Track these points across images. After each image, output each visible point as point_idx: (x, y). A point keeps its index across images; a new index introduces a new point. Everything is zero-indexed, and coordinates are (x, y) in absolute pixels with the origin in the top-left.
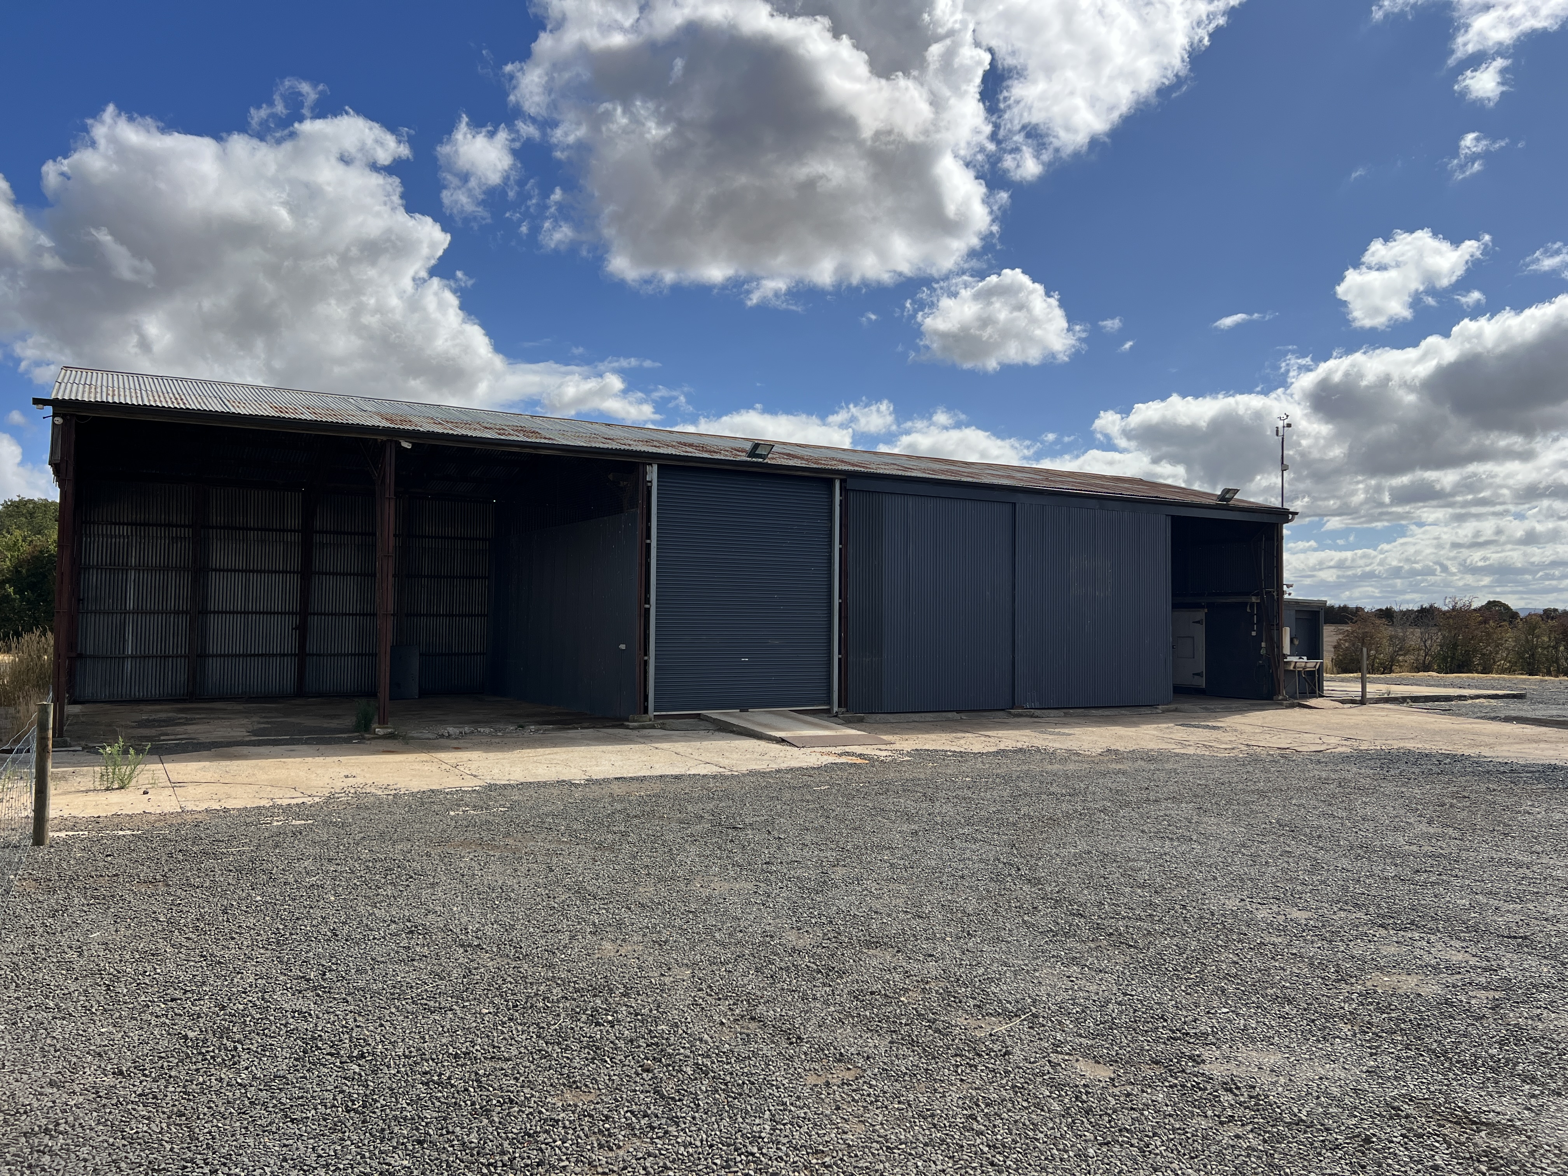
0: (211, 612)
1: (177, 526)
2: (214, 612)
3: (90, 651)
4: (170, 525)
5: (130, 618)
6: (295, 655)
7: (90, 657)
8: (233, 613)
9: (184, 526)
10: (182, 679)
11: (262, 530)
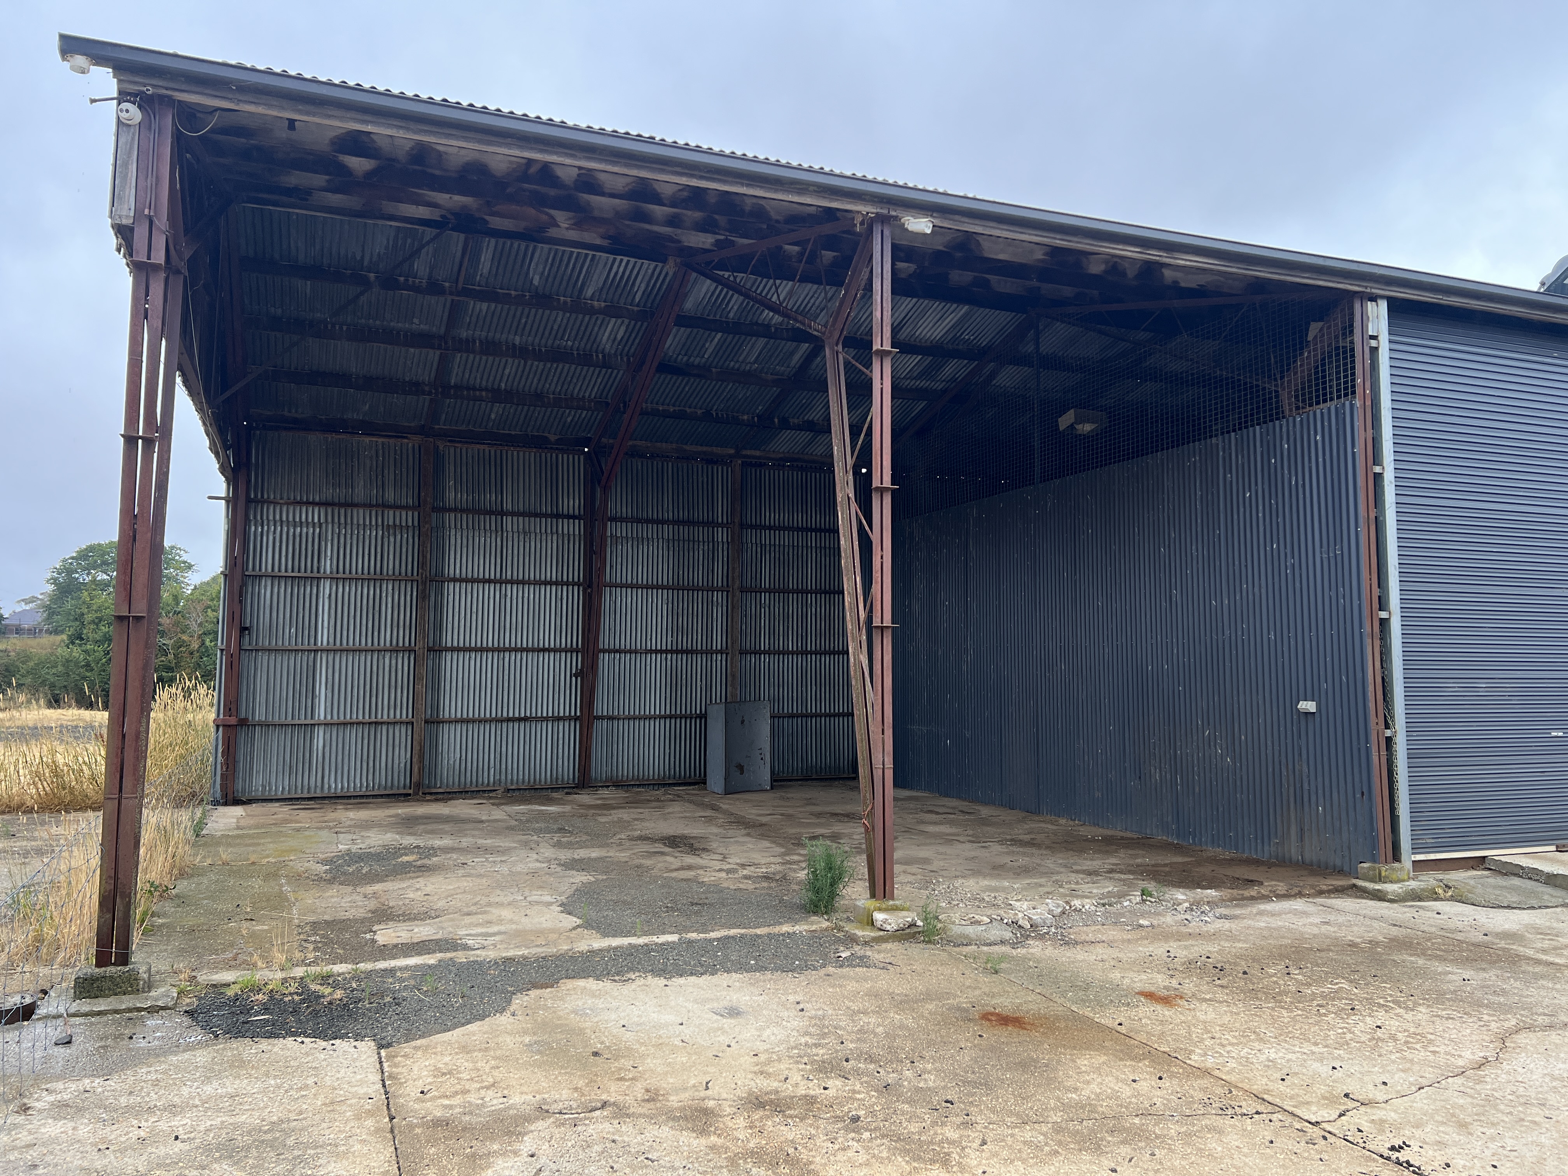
0: (447, 649)
1: (395, 507)
2: (453, 649)
3: (260, 715)
4: (385, 506)
5: (322, 661)
6: (576, 719)
7: (261, 725)
8: (482, 650)
9: (406, 508)
10: (403, 761)
11: (523, 514)
